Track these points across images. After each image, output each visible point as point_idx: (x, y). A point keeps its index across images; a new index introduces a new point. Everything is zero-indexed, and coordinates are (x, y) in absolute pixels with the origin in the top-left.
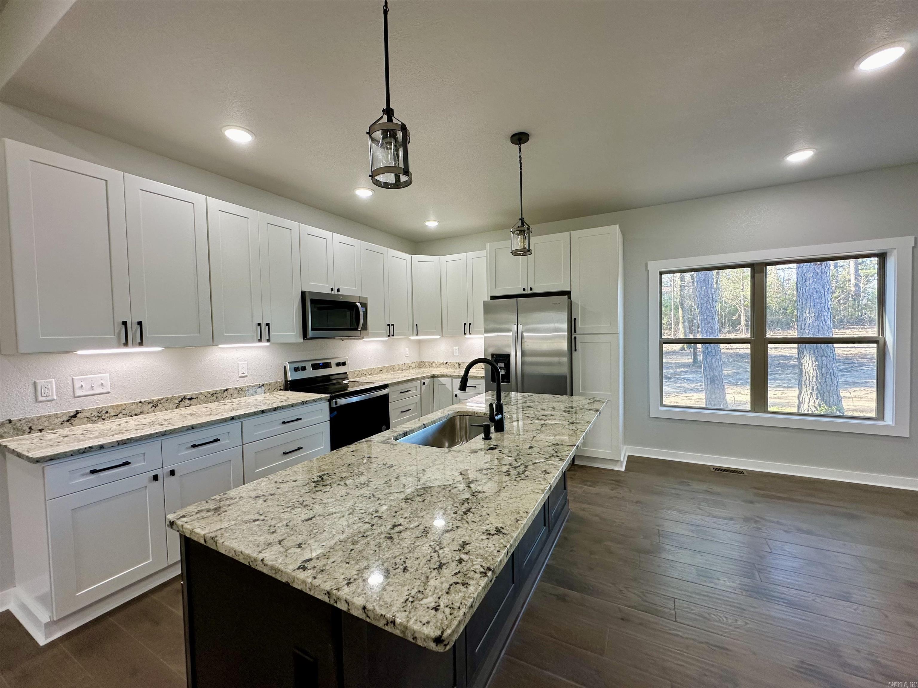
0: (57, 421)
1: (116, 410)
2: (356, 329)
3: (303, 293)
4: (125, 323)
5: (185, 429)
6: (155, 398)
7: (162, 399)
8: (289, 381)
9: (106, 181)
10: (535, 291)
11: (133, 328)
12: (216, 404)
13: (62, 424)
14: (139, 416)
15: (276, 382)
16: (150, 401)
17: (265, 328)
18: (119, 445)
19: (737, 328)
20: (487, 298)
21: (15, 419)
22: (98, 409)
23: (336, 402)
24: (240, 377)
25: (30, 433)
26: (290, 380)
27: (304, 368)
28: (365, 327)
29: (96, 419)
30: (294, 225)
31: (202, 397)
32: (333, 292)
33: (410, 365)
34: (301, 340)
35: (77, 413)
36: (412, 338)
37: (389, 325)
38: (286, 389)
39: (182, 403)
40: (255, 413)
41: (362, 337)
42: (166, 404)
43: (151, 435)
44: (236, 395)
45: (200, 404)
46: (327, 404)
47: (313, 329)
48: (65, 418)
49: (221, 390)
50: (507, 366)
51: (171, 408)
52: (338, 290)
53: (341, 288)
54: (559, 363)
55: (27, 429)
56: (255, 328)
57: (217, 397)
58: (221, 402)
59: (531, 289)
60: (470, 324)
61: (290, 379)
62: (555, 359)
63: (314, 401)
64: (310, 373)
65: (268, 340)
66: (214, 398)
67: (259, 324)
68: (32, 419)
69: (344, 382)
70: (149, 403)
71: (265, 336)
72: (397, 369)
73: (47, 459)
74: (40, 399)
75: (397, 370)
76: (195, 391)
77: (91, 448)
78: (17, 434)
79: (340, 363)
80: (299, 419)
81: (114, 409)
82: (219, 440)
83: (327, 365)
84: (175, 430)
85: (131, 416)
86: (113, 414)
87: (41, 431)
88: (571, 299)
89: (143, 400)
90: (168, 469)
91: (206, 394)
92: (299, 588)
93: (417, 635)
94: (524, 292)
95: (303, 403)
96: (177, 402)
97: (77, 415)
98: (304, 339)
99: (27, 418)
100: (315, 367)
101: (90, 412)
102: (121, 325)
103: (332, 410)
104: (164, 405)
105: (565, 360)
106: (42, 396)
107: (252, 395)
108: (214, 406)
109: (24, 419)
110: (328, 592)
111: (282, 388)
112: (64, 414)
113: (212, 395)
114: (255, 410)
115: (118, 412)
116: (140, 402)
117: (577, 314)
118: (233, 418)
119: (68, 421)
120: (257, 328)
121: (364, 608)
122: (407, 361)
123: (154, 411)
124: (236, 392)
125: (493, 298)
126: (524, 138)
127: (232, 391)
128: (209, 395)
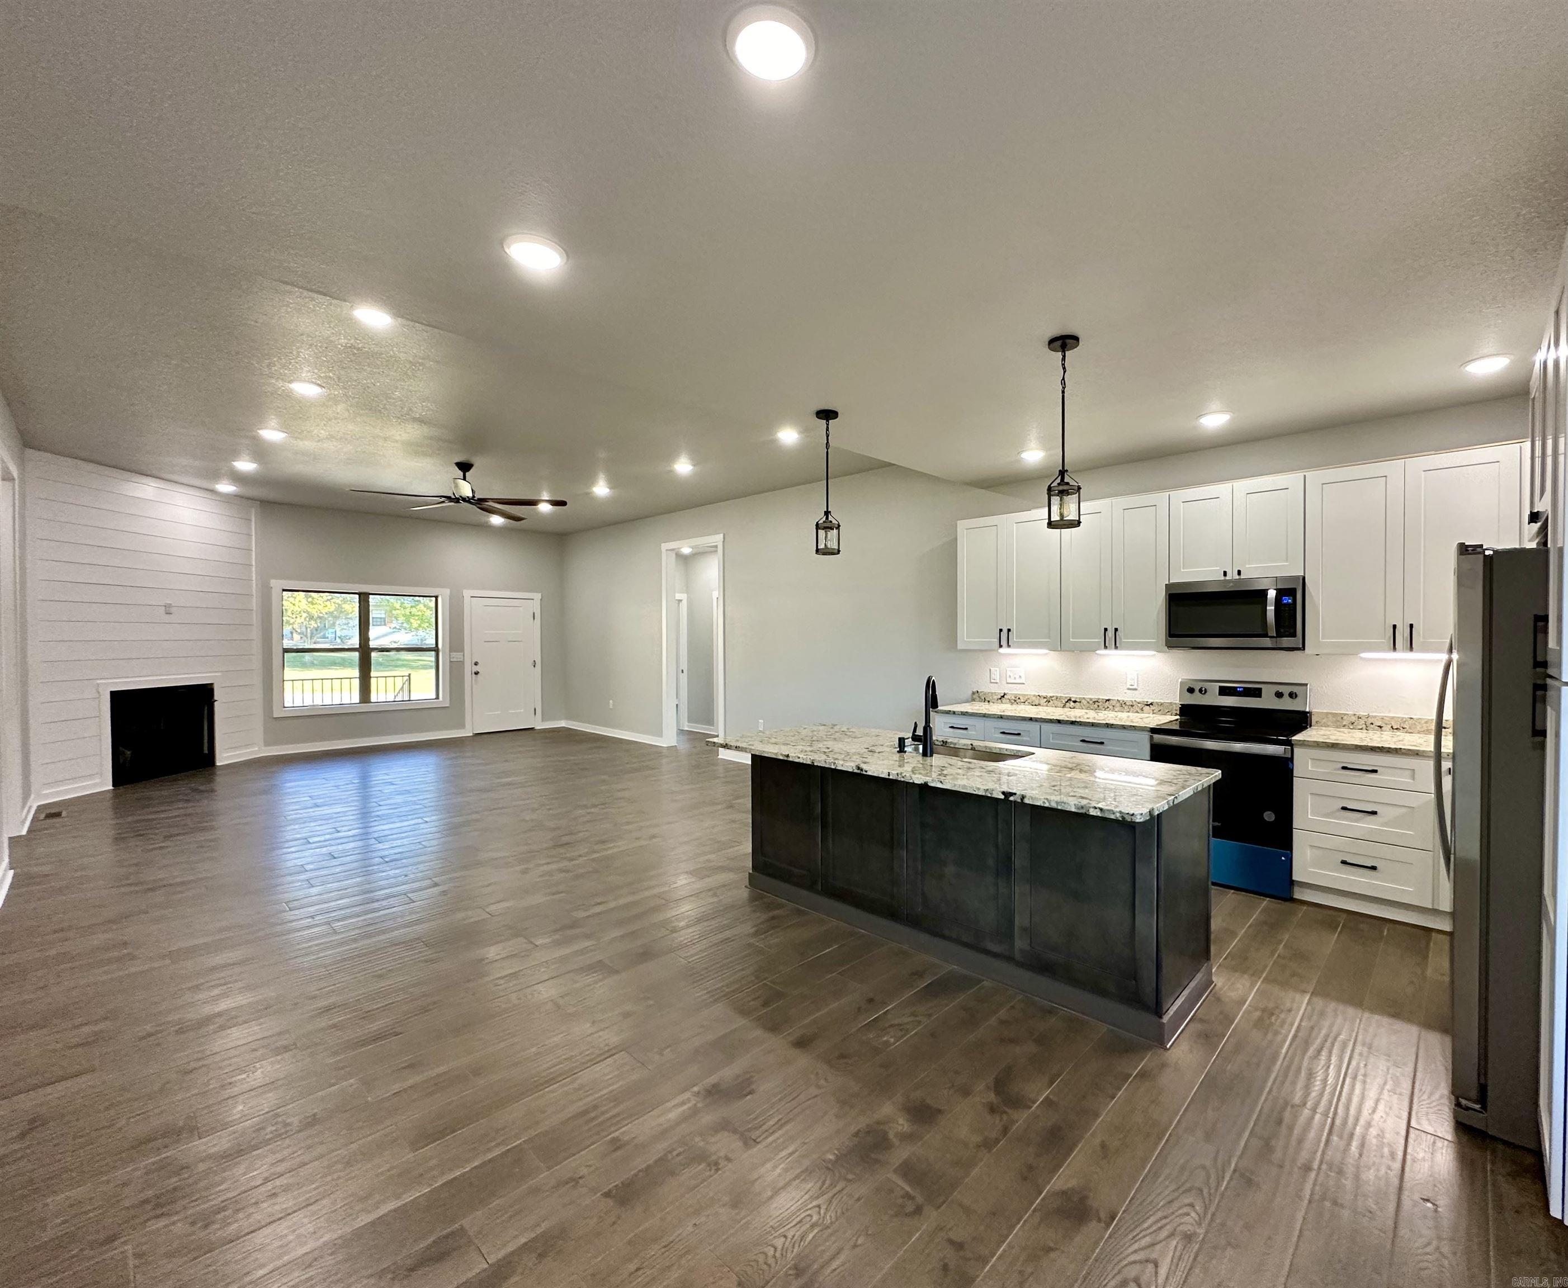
0: (996, 697)
3: (1167, 587)
6: (1049, 695)
7: (1053, 696)
12: (1097, 713)
14: (1037, 706)
15: (1168, 703)
16: (1046, 697)
17: (1114, 634)
24: (1129, 689)
27: (1203, 691)
28: (1288, 631)
30: (1160, 497)
31: (1085, 702)
39: (1067, 703)
42: (1056, 701)
44: (1119, 709)
45: (1083, 709)
47: (1171, 636)
49: (1103, 700)
51: (1060, 705)
53: (1245, 567)
57: (1098, 706)
58: (1103, 712)
64: (1216, 700)
66: (1096, 706)
74: (992, 680)
76: (1081, 697)
79: (1286, 692)
80: (1101, 743)
85: (1032, 705)
87: (987, 701)
89: (1041, 694)
91: (1089, 700)
96: (1064, 701)
98: (1167, 648)
100: (1226, 691)
101: (1011, 696)
102: (999, 632)
103: (1152, 746)
107: (1137, 712)
111: (1178, 712)
113: (1094, 702)
115: (1025, 699)
120: (1103, 634)
123: (1047, 706)
124: (1119, 704)
126: (1068, 341)
127: (1114, 703)
128: (1091, 702)
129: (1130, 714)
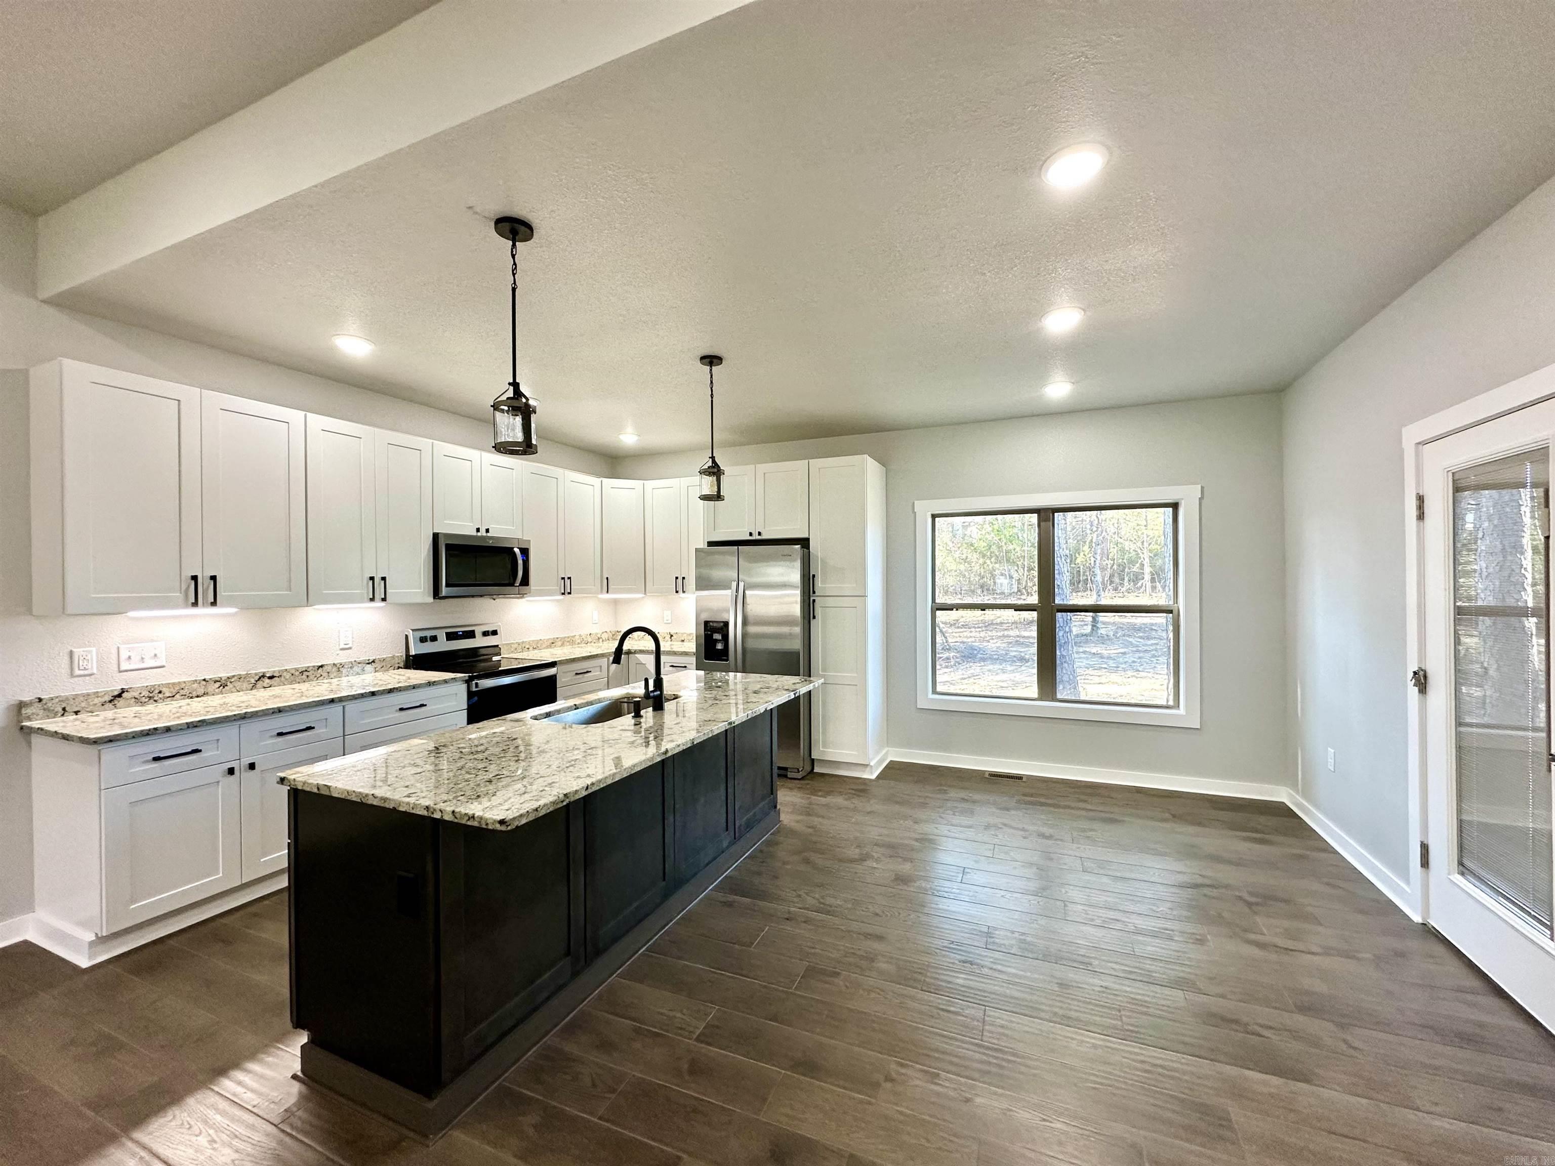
0: (97, 701)
1: (172, 690)
2: (512, 584)
3: (436, 536)
4: (195, 578)
5: (271, 711)
6: (224, 675)
7: (234, 676)
8: (412, 656)
9: (179, 401)
10: (765, 536)
11: (205, 585)
12: (307, 685)
13: (103, 705)
14: (202, 698)
15: (393, 657)
16: (217, 679)
17: (380, 584)
18: (188, 727)
19: (1140, 584)
20: (702, 545)
21: (46, 697)
22: (149, 687)
23: (477, 684)
24: (342, 649)
25: (63, 715)
26: (414, 654)
27: (434, 639)
28: (525, 582)
29: (147, 700)
30: (424, 443)
31: (288, 676)
32: (479, 534)
33: (599, 636)
34: (431, 600)
35: (123, 692)
36: (600, 596)
37: (563, 578)
38: (407, 666)
39: (260, 683)
40: (362, 696)
41: (522, 595)
42: (238, 684)
43: (227, 717)
44: (335, 674)
45: (285, 685)
46: (464, 687)
47: (447, 585)
48: (107, 698)
49: (314, 667)
50: (726, 638)
51: (244, 689)
52: (487, 531)
53: (491, 527)
54: (790, 634)
55: (60, 710)
56: (365, 582)
57: (308, 676)
58: (314, 683)
59: (760, 534)
60: (684, 578)
61: (413, 652)
62: (785, 630)
63: (446, 681)
64: (443, 645)
65: (384, 600)
66: (304, 677)
67: (372, 578)
68: (67, 699)
69: (495, 658)
70: (216, 682)
71: (380, 594)
72: (579, 641)
73: (106, 740)
74: (77, 672)
75: (579, 643)
76: (278, 667)
77: (156, 729)
78: (48, 716)
79: (488, 631)
80: (422, 705)
81: (170, 688)
82: (313, 728)
83: (471, 635)
84: (257, 712)
85: (192, 698)
86: (168, 694)
87: (76, 713)
88: (808, 548)
89: (207, 677)
90: (246, 761)
91: (293, 672)
92: (404, 810)
93: (488, 822)
94: (751, 538)
95: (430, 684)
96: (253, 681)
97: (123, 695)
98: (434, 598)
99: (60, 696)
100: (451, 636)
101: (139, 692)
102: (189, 580)
103: (470, 694)
104: (236, 685)
105: (797, 630)
106: (79, 669)
107: (358, 674)
108: (304, 687)
109: (57, 697)
110: (427, 807)
111: (402, 665)
112: (106, 693)
113: (302, 672)
114: (363, 691)
115: (174, 692)
116: (204, 680)
117: (816, 569)
118: (332, 701)
119: (110, 701)
120: (368, 584)
121: (453, 812)
122: (596, 630)
123: (221, 693)
124: (335, 669)
125: (710, 544)
126: (715, 361)
127: (329, 668)
128: (297, 673)
129: (350, 678)
